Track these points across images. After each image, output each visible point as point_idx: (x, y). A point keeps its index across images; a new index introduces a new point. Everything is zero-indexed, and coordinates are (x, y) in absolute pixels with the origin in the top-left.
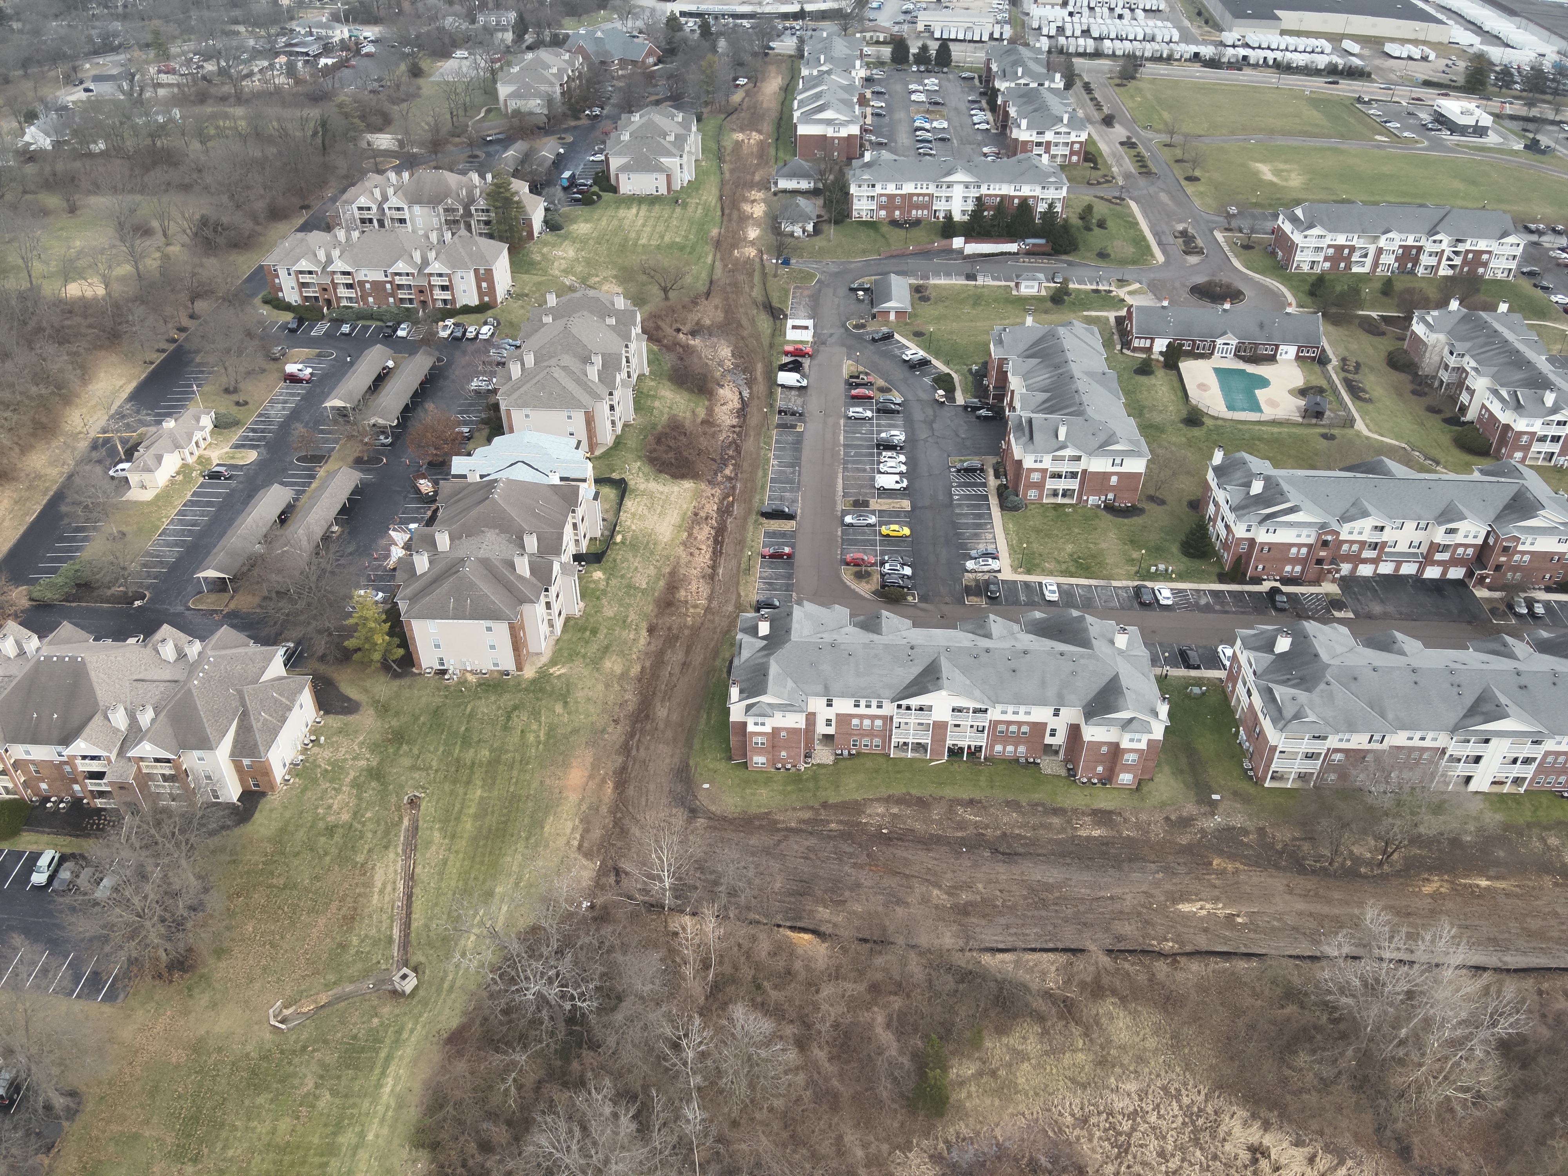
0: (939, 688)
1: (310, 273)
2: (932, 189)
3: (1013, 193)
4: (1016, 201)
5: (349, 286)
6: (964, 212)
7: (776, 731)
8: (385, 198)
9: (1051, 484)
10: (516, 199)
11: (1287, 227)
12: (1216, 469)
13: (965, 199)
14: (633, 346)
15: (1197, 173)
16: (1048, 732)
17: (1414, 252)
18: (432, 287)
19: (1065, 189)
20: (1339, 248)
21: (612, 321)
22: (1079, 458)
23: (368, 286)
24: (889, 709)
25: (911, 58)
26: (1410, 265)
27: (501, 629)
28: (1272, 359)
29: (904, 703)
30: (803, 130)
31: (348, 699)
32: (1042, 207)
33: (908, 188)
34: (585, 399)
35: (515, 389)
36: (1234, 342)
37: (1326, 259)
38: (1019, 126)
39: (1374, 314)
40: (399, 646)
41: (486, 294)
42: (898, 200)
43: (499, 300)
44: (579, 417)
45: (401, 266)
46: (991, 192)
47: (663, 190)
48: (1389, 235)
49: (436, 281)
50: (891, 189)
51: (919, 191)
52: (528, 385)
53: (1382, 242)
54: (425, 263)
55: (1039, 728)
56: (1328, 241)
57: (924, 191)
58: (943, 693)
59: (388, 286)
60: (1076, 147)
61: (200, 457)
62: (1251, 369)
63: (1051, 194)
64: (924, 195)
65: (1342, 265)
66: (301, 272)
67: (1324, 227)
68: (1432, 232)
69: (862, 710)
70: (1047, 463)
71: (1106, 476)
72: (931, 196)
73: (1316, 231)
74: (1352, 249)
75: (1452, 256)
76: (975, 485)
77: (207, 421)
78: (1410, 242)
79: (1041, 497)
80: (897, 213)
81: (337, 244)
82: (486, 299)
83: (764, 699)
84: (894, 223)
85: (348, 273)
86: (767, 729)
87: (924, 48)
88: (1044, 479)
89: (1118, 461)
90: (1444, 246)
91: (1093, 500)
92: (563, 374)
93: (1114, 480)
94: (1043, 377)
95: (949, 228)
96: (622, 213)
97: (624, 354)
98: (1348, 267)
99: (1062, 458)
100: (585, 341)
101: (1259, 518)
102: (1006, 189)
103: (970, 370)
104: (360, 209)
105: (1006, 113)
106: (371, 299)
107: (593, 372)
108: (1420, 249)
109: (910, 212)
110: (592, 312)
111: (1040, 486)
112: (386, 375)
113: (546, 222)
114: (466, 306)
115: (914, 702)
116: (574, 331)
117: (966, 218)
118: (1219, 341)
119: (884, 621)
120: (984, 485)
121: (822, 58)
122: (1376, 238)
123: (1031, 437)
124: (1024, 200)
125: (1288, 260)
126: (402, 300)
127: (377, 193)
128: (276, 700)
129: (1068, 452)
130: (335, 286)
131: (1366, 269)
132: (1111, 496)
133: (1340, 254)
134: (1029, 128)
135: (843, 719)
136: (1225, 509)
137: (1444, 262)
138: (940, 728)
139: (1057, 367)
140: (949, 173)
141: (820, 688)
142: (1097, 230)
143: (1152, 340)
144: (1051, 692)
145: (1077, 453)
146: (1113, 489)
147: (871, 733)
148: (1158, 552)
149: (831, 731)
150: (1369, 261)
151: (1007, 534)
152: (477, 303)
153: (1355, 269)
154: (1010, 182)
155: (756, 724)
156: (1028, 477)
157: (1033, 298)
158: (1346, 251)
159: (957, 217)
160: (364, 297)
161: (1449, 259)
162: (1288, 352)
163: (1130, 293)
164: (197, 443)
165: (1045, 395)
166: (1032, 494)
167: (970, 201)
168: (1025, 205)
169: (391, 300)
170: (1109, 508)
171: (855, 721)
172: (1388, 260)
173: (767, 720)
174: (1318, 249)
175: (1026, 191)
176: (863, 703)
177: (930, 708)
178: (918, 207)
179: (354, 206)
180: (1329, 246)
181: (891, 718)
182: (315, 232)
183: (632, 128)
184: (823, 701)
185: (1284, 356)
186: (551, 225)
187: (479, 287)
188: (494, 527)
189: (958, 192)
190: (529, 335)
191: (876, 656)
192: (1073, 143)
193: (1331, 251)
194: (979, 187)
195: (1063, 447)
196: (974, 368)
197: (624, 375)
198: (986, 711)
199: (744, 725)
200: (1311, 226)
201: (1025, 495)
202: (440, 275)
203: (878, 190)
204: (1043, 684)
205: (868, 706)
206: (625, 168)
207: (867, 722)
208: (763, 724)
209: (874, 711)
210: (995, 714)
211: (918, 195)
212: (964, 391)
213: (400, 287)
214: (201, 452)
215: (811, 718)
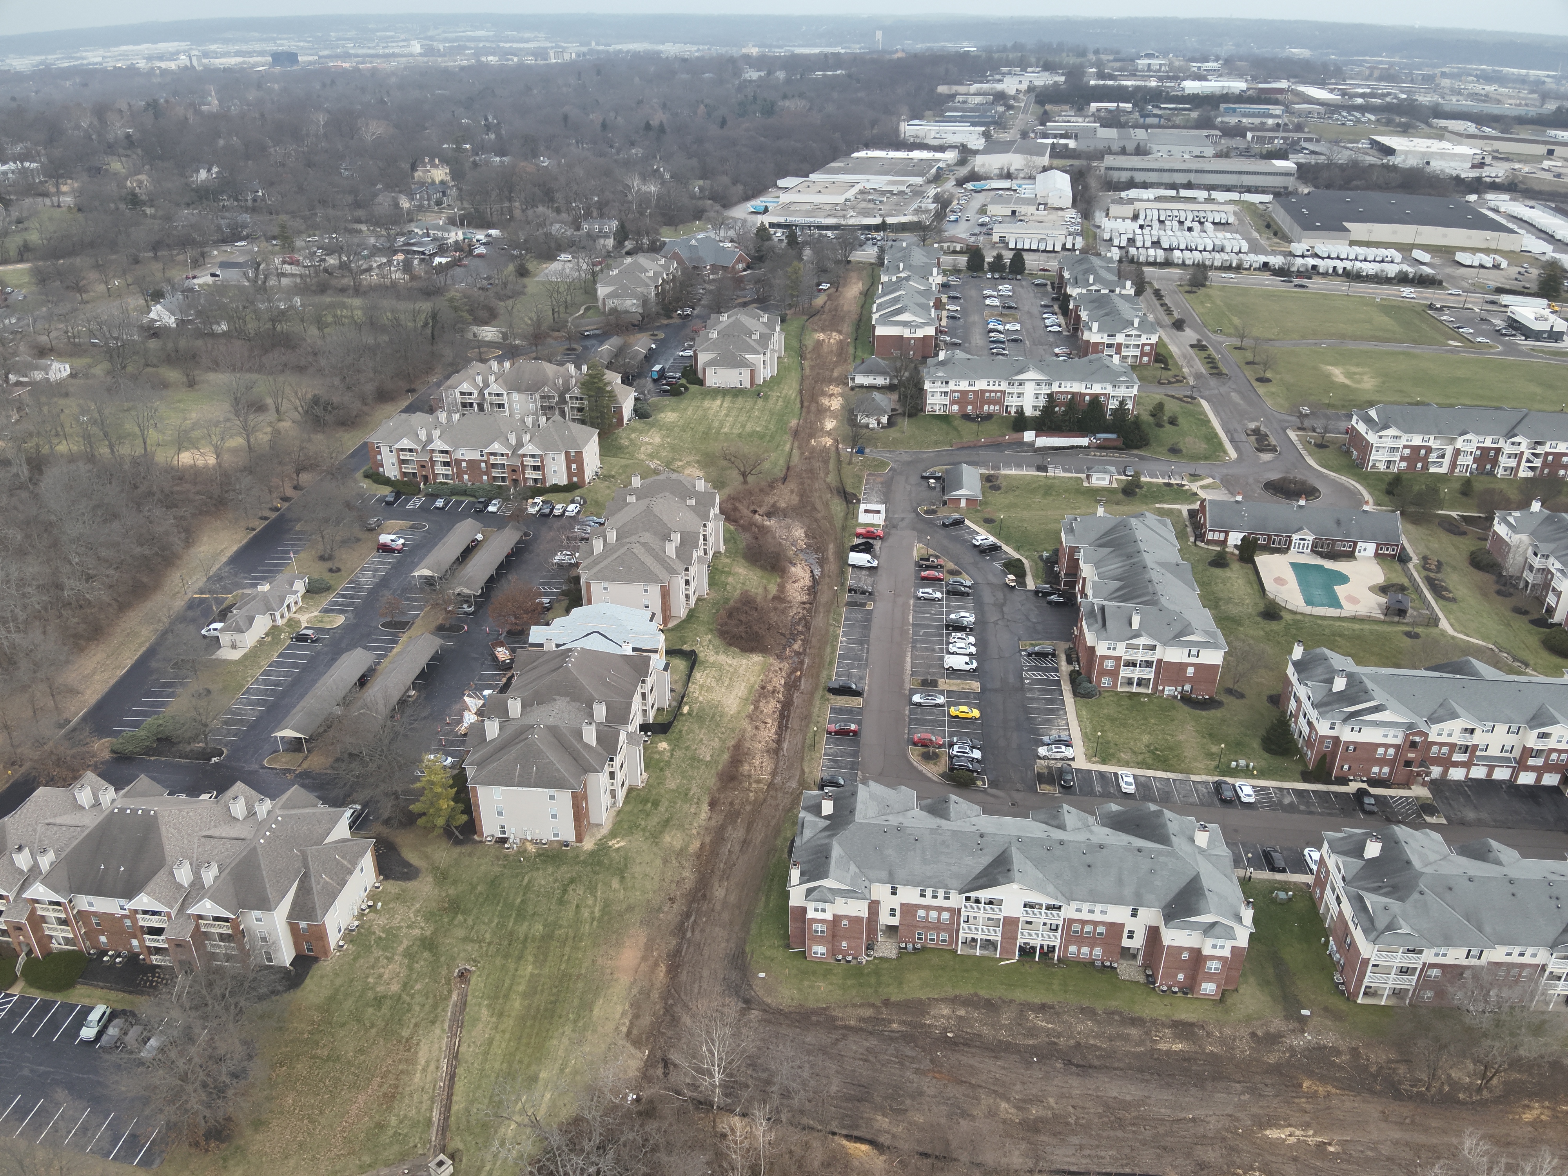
0: (1010, 881)
1: (411, 450)
2: (1004, 386)
3: (1084, 391)
4: (1087, 398)
5: (447, 464)
6: (1035, 408)
7: (837, 919)
8: (486, 385)
9: (1125, 673)
10: (609, 388)
11: (1361, 428)
12: (1296, 664)
13: (1037, 396)
14: (710, 526)
15: (1268, 375)
16: (1125, 934)
17: (1492, 453)
18: (524, 467)
19: (1136, 388)
20: (1416, 449)
21: (693, 502)
22: (1153, 648)
23: (464, 464)
24: (957, 900)
25: (986, 266)
26: (1488, 467)
27: (564, 798)
28: (1350, 556)
29: (973, 895)
30: (880, 331)
31: (408, 865)
32: (1113, 404)
33: (981, 385)
34: (662, 574)
35: (596, 563)
36: (1311, 538)
37: (1403, 459)
38: (1090, 329)
39: (1454, 514)
40: (463, 812)
41: (575, 475)
42: (970, 396)
43: (587, 481)
44: (655, 591)
45: (496, 447)
46: (1062, 389)
47: (747, 384)
48: (1466, 437)
49: (529, 462)
50: (964, 385)
51: (991, 388)
52: (609, 560)
53: (1459, 444)
54: (520, 444)
55: (1115, 929)
56: (1403, 442)
57: (997, 388)
58: (1015, 886)
59: (483, 465)
60: (1147, 348)
61: (290, 620)
62: (1329, 564)
63: (1122, 392)
64: (996, 391)
65: (1419, 465)
66: (403, 450)
67: (1399, 428)
68: (1510, 434)
69: (928, 901)
70: (1121, 650)
71: (1183, 666)
72: (1003, 393)
73: (1392, 432)
74: (1429, 450)
75: (1532, 458)
76: (1047, 669)
77: (300, 586)
78: (1488, 443)
79: (1115, 684)
80: (970, 408)
81: (438, 424)
82: (575, 479)
83: (827, 883)
84: (966, 417)
85: (447, 452)
86: (828, 916)
87: (999, 257)
88: (1118, 667)
89: (1194, 651)
90: (1523, 448)
91: (1169, 690)
92: (643, 550)
93: (1190, 671)
94: (1115, 566)
95: (1020, 422)
96: (707, 404)
97: (702, 533)
98: (1426, 466)
99: (1137, 647)
100: (665, 518)
101: (1344, 716)
102: (1078, 387)
103: (1041, 557)
104: (462, 393)
105: (1078, 317)
106: (466, 477)
107: (671, 550)
108: (1498, 451)
109: (982, 407)
110: (673, 493)
111: (1114, 673)
112: (474, 547)
113: (635, 410)
114: (555, 485)
115: (984, 894)
116: (656, 510)
117: (1038, 413)
118: (1295, 537)
119: (952, 806)
120: (1056, 670)
121: (901, 265)
122: (1452, 440)
123: (1104, 624)
124: (1095, 398)
125: (1364, 459)
126: (495, 478)
127: (479, 380)
128: (338, 862)
129: (1142, 641)
130: (433, 463)
131: (1444, 470)
132: (1187, 687)
133: (1416, 455)
134: (1100, 330)
135: (908, 910)
136: (1307, 705)
137: (1524, 464)
138: (1010, 924)
139: (1129, 556)
140: (1021, 372)
141: (884, 874)
142: (1168, 427)
143: (1227, 533)
144: (1128, 891)
145: (1152, 642)
146: (1189, 680)
147: (938, 927)
148: (1238, 747)
149: (895, 921)
150: (1446, 461)
151: (1080, 721)
152: (566, 482)
153: (1432, 470)
154: (1082, 380)
155: (816, 910)
156: (1101, 664)
157: (1104, 489)
158: (1423, 452)
159: (1028, 412)
160: (459, 475)
161: (1528, 461)
162: (1367, 549)
163: (1203, 487)
164: (288, 606)
165: (1117, 584)
166: (1106, 682)
167: (1041, 398)
168: (1096, 402)
169: (485, 478)
170: (1186, 699)
171: (921, 913)
172: (1466, 461)
173: (827, 906)
174: (1393, 449)
175: (1097, 388)
176: (929, 892)
177: (1000, 902)
178: (990, 402)
179: (457, 391)
180: (1405, 447)
181: (959, 911)
182: (418, 413)
183: (720, 327)
184: (888, 888)
185: (1363, 553)
186: (640, 413)
187: (569, 468)
188: (566, 695)
189: (1029, 389)
190: (613, 514)
191: (944, 842)
192: (1144, 345)
193: (1407, 451)
194: (1050, 385)
195: (1137, 635)
196: (1045, 554)
197: (701, 552)
198: (1059, 908)
199: (804, 910)
200: (1386, 427)
201: (1099, 682)
202: (533, 456)
203: (952, 386)
204: (1120, 881)
205: (935, 897)
206: (711, 363)
207: (933, 914)
208: (823, 911)
209: (940, 902)
210: (1069, 911)
211: (991, 391)
212: (1035, 577)
213: (494, 466)
214: (292, 615)
215: (874, 907)
